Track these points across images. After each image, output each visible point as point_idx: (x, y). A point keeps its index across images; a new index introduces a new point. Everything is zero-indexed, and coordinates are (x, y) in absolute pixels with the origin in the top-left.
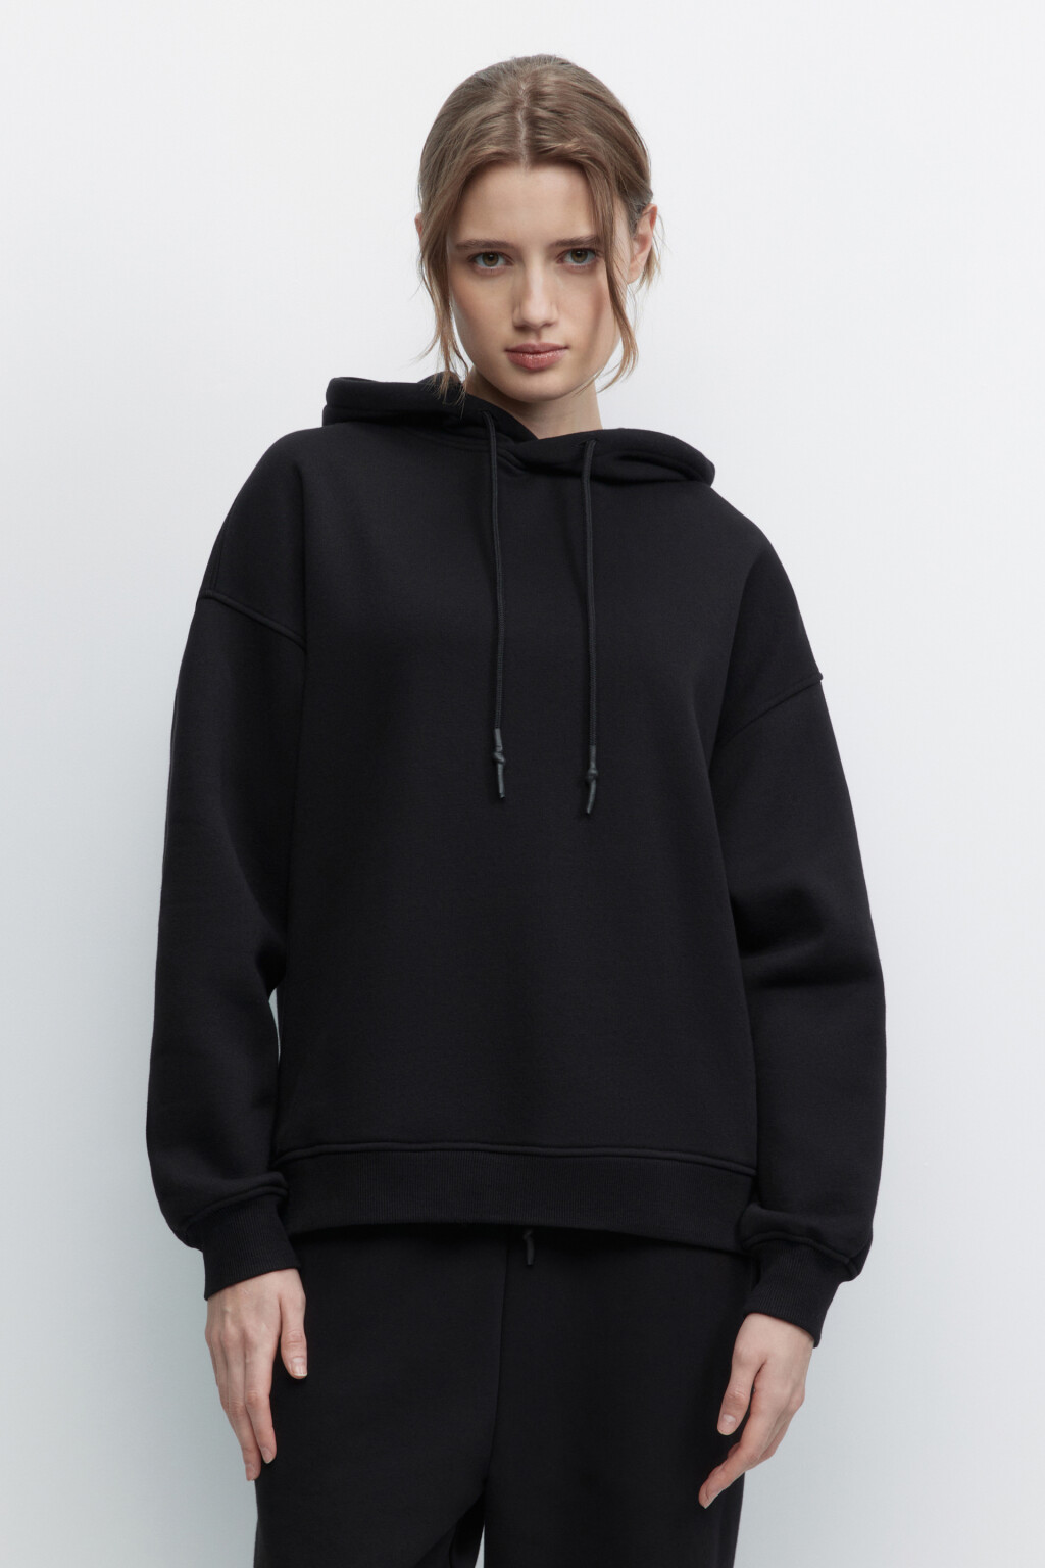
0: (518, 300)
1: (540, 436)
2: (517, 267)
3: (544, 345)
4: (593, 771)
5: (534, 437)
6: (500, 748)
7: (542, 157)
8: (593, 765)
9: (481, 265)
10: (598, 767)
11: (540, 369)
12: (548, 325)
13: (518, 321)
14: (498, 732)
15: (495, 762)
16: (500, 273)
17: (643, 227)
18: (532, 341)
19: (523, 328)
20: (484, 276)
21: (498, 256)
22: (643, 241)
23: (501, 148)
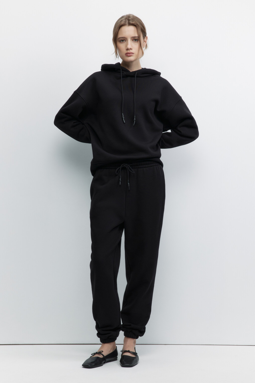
0: (127, 45)
1: (131, 71)
2: (126, 41)
3: (130, 52)
4: (135, 119)
5: (130, 72)
6: (123, 116)
7: (130, 24)
8: (135, 118)
9: (121, 42)
10: (136, 119)
11: (130, 56)
12: (131, 49)
13: (126, 48)
14: (123, 114)
15: (123, 118)
16: (124, 42)
17: (145, 40)
18: (128, 51)
19: (127, 49)
20: (122, 43)
21: (124, 40)
22: (145, 41)
23: (124, 23)
